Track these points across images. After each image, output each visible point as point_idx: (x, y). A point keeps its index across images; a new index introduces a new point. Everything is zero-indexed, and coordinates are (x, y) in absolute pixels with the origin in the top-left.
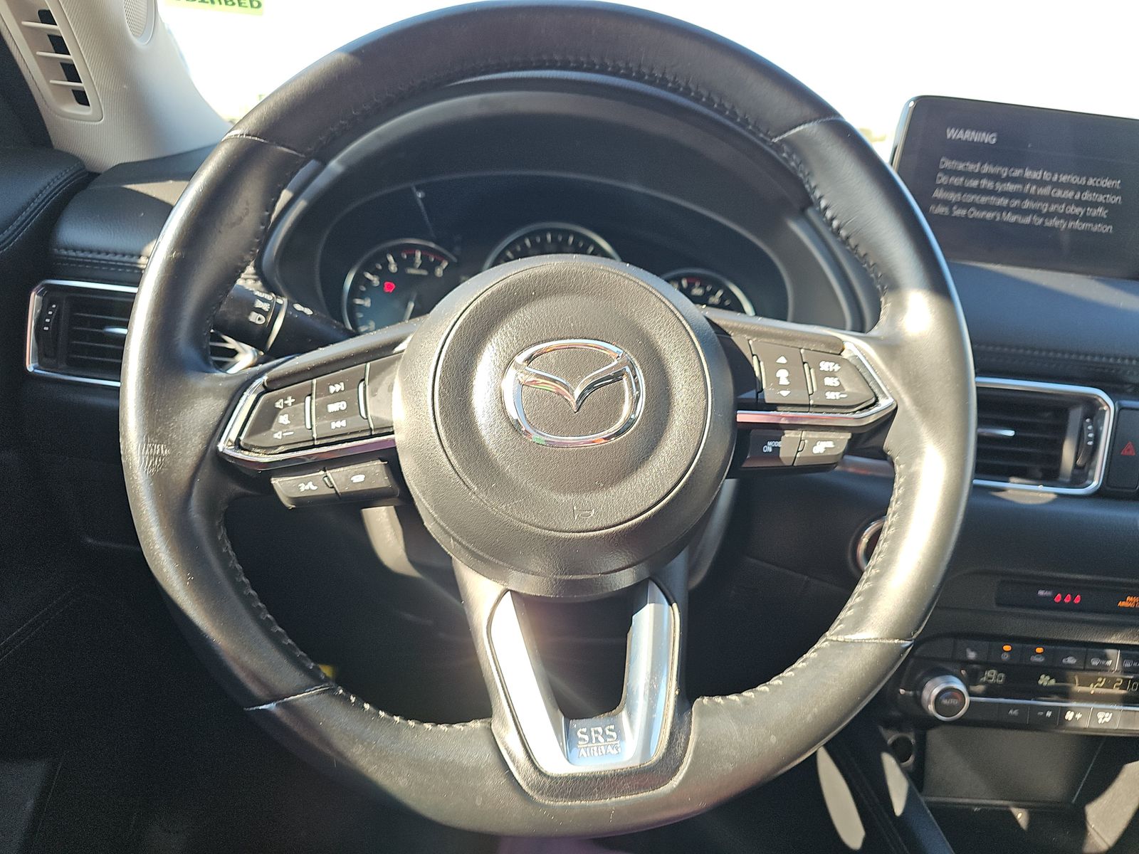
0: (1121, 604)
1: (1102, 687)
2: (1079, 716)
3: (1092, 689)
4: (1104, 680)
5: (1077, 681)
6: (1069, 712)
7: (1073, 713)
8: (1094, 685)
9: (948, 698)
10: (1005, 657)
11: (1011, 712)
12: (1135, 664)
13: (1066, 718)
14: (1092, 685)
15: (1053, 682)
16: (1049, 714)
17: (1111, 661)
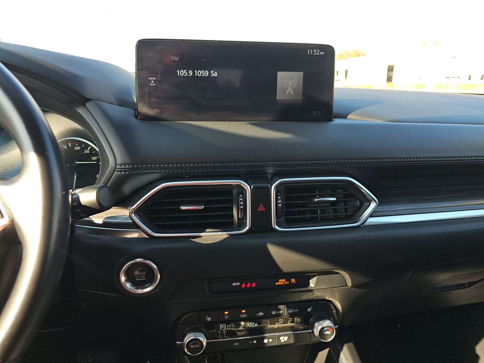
0: (276, 284)
1: (282, 324)
2: (270, 340)
3: (276, 326)
4: (283, 320)
5: (269, 323)
6: (265, 340)
7: (267, 340)
8: (278, 323)
9: (193, 344)
10: (226, 317)
11: (235, 344)
12: (294, 311)
13: (264, 342)
14: (277, 323)
15: (256, 325)
16: (255, 342)
17: (282, 311)
